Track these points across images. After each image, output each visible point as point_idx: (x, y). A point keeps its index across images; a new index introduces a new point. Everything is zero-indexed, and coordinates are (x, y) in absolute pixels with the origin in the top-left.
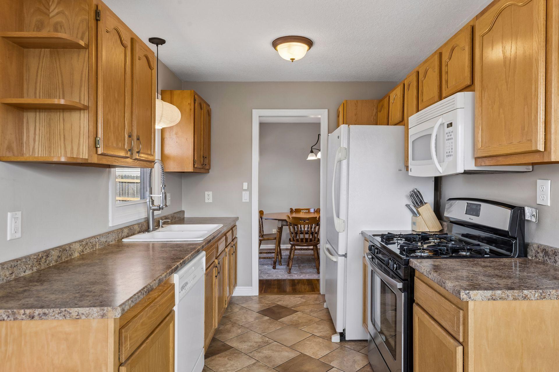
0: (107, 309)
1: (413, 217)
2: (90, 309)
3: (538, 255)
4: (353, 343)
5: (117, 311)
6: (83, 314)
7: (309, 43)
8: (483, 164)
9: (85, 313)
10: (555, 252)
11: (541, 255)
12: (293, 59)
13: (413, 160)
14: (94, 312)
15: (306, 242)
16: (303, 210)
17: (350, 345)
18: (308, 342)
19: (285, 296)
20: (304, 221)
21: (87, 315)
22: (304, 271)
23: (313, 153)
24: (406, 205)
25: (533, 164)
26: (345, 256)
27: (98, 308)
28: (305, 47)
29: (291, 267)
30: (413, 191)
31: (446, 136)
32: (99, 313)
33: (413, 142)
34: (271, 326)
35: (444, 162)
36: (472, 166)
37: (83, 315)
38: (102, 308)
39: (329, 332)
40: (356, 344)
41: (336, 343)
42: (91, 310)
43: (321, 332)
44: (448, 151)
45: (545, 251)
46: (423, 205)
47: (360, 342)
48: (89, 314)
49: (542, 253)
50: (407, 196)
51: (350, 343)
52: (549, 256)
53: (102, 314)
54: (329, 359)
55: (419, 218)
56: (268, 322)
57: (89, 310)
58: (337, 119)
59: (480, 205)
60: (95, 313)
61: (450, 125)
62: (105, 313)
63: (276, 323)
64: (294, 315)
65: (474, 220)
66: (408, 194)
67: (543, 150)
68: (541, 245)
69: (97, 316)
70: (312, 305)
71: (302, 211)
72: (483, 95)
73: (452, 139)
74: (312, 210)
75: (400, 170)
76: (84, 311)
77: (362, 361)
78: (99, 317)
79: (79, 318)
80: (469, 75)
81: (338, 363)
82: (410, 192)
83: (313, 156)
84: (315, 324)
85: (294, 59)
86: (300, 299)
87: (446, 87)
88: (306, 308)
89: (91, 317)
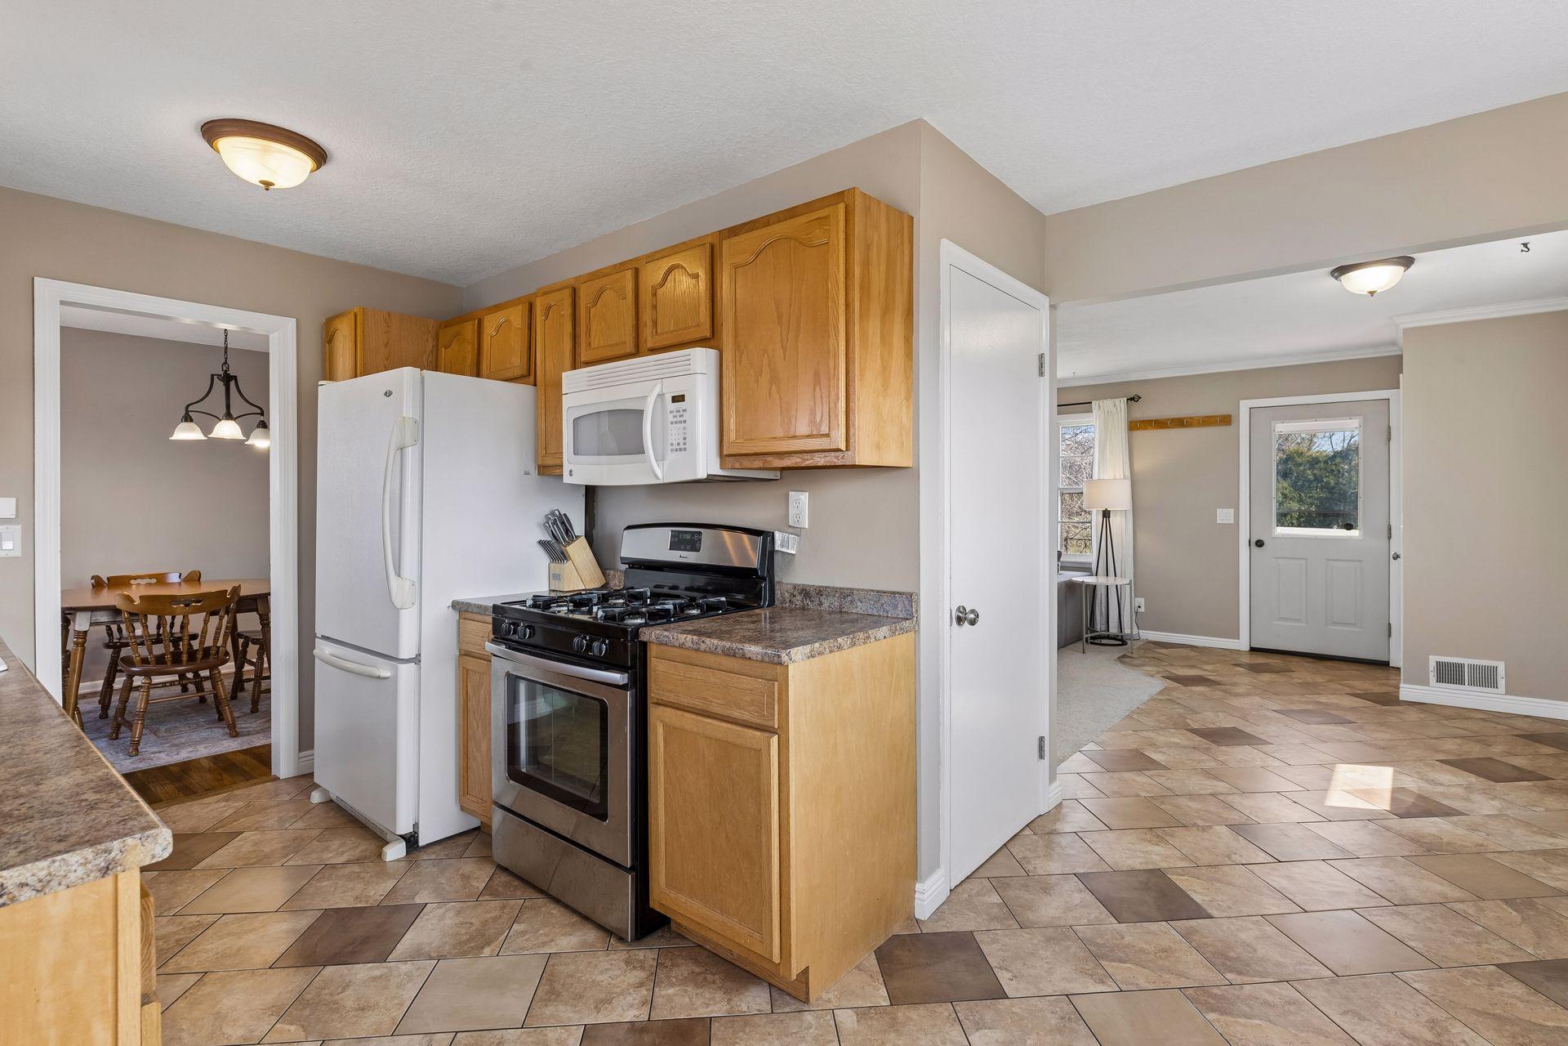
0: (122, 845)
1: (553, 565)
2: (54, 862)
3: (794, 599)
4: (437, 848)
5: (160, 842)
6: (23, 885)
7: (320, 156)
8: (737, 465)
9: (29, 881)
10: (820, 591)
11: (799, 598)
12: (267, 185)
13: (576, 453)
14: (72, 865)
15: (188, 661)
16: (135, 578)
17: (433, 853)
18: (325, 884)
19: (169, 811)
20: (187, 605)
21: (41, 884)
22: (183, 740)
23: (192, 421)
24: (540, 542)
25: (783, 469)
26: (417, 660)
27: (88, 852)
28: (305, 162)
29: (140, 737)
30: (552, 513)
31: (671, 416)
32: (89, 866)
33: (575, 420)
34: (179, 888)
35: (663, 460)
36: (716, 470)
37: (26, 889)
38: (102, 847)
39: (365, 846)
40: (444, 848)
41: (399, 860)
42: (57, 864)
43: (344, 852)
44: (675, 442)
45: (805, 592)
46: (573, 541)
47: (452, 841)
48: (48, 878)
49: (801, 595)
50: (539, 524)
51: (430, 850)
52: (810, 598)
53: (103, 864)
54: (405, 894)
55: (567, 566)
56: (163, 883)
57: (49, 867)
58: (324, 347)
59: (700, 533)
60: (74, 868)
61: (678, 399)
62: (114, 858)
63: (194, 876)
64: (236, 842)
65: (690, 557)
66: (542, 519)
67: (844, 448)
68: (799, 585)
69: (85, 876)
70: (274, 807)
71: (132, 582)
72: (738, 359)
73: (685, 422)
74: (174, 578)
75: (527, 473)
76: (28, 874)
77: (481, 870)
78: (91, 878)
79: (9, 902)
80: (708, 322)
81: (430, 893)
82: (546, 516)
83: (192, 430)
84: (315, 843)
85: (272, 184)
86: (224, 804)
87: (654, 333)
88: (261, 819)
89: (60, 884)
